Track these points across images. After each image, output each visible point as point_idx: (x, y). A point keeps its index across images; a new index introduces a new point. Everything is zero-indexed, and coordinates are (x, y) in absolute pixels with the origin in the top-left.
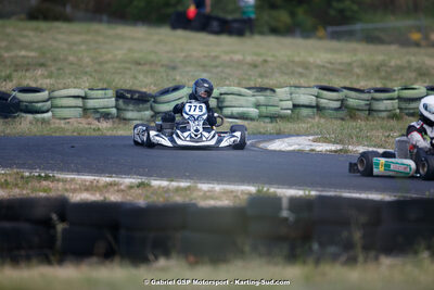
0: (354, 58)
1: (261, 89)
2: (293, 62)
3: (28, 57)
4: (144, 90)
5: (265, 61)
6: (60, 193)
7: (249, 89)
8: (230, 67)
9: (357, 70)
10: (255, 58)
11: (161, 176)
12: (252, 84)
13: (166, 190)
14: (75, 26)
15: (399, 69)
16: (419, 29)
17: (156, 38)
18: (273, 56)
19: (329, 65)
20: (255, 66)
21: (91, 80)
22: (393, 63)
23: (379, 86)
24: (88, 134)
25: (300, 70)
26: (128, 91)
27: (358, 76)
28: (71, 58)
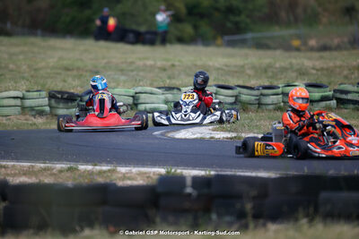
0: (246, 62)
1: (170, 89)
2: (196, 66)
4: (72, 91)
5: (173, 65)
6: (2, 177)
7: (159, 88)
8: (143, 70)
9: (249, 72)
10: (164, 63)
11: (87, 162)
12: (162, 84)
13: (91, 173)
14: (14, 40)
15: (284, 70)
16: (298, 37)
17: (82, 48)
18: (179, 61)
19: (225, 68)
20: (165, 70)
21: (27, 83)
22: (277, 65)
23: (267, 84)
24: (26, 128)
26: (59, 92)
27: (249, 76)
28: (11, 66)
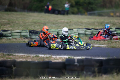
0: (95, 20)
2: (78, 22)
3: (5, 22)
4: (37, 30)
5: (71, 22)
6: (14, 59)
8: (61, 23)
10: (68, 21)
11: (42, 54)
13: (43, 58)
14: (18, 13)
16: (113, 12)
17: (40, 16)
18: (73, 20)
19: (88, 23)
20: (68, 23)
21: (22, 28)
22: (106, 22)
23: (102, 28)
24: (22, 43)
25: (80, 24)
26: (33, 31)
27: (96, 25)
28: (17, 22)
